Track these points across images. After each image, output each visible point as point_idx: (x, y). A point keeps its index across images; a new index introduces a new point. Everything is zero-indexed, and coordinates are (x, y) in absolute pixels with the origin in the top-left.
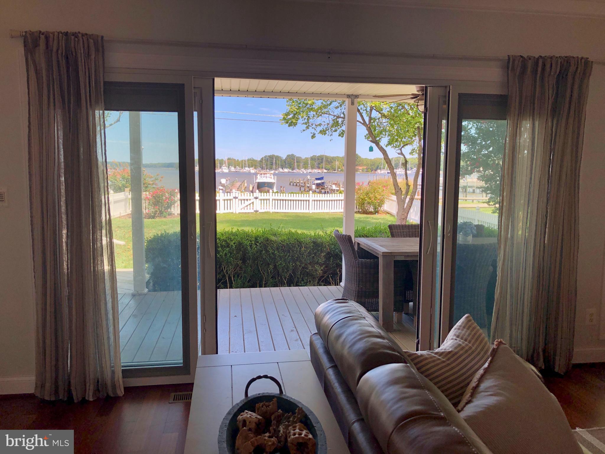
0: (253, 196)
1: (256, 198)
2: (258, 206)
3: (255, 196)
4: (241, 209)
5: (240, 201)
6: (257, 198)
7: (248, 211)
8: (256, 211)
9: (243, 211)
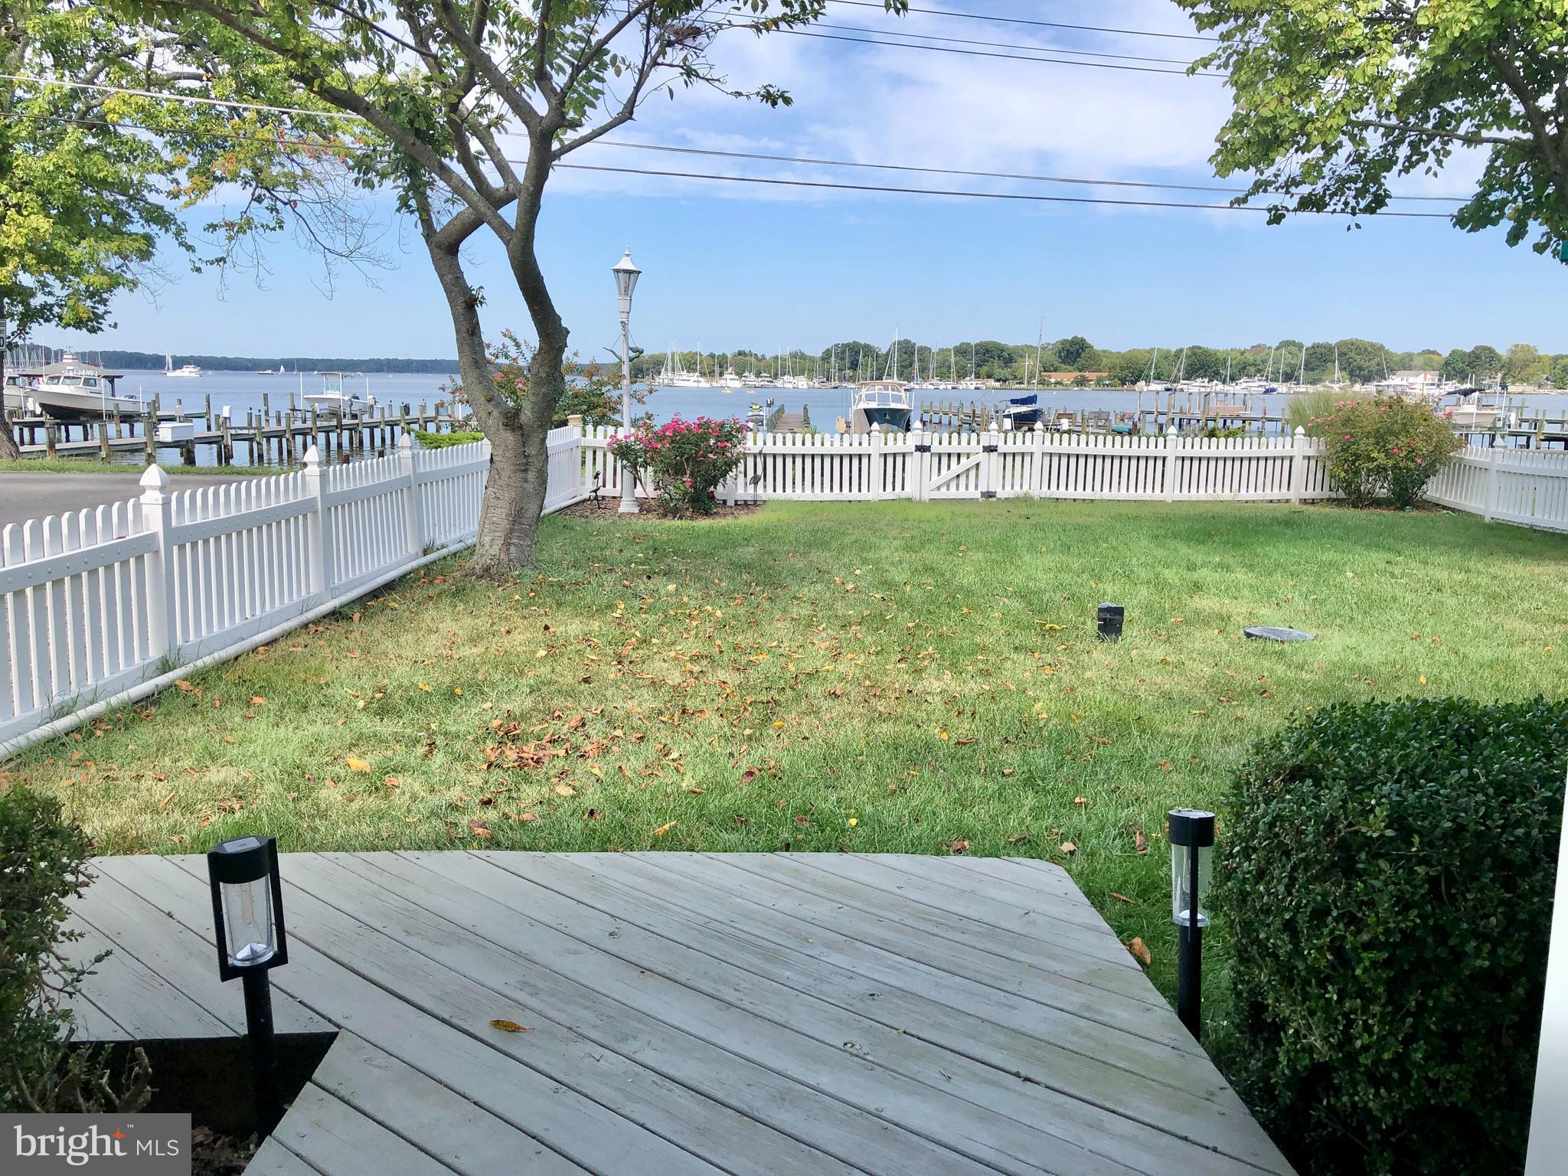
0: (978, 443)
1: (991, 449)
2: (992, 477)
3: (985, 441)
4: (939, 488)
5: (936, 460)
6: (992, 451)
7: (962, 493)
8: (989, 495)
9: (943, 493)
